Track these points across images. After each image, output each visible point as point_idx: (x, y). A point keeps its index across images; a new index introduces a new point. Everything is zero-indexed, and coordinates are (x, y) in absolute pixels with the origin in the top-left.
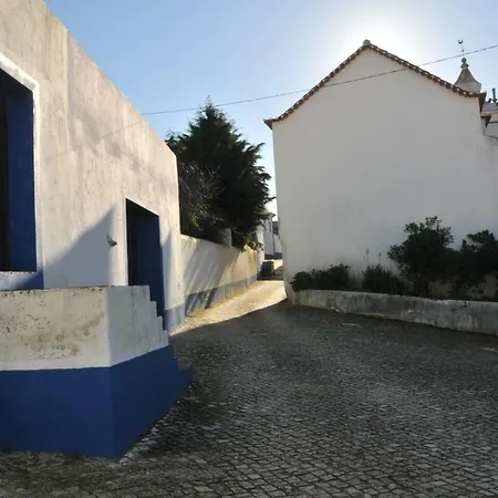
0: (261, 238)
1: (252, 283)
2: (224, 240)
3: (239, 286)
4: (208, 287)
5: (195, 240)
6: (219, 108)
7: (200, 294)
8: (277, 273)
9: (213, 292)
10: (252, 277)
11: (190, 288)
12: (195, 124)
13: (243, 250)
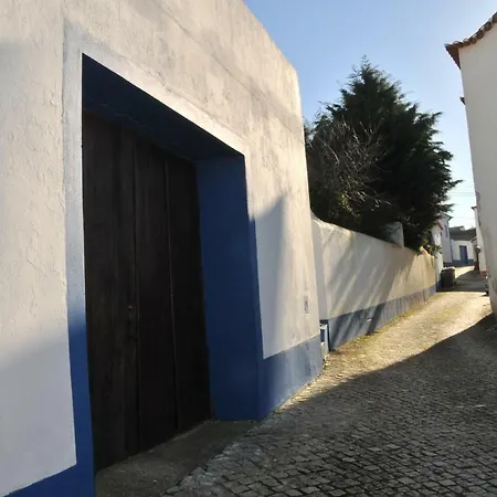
0: (438, 240)
1: (431, 295)
2: (393, 237)
3: (415, 300)
4: (371, 303)
5: (347, 233)
6: (379, 69)
7: (358, 314)
8: (458, 282)
9: (379, 309)
10: (431, 288)
11: (340, 305)
12: (350, 91)
13: (419, 253)
